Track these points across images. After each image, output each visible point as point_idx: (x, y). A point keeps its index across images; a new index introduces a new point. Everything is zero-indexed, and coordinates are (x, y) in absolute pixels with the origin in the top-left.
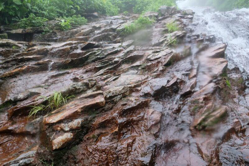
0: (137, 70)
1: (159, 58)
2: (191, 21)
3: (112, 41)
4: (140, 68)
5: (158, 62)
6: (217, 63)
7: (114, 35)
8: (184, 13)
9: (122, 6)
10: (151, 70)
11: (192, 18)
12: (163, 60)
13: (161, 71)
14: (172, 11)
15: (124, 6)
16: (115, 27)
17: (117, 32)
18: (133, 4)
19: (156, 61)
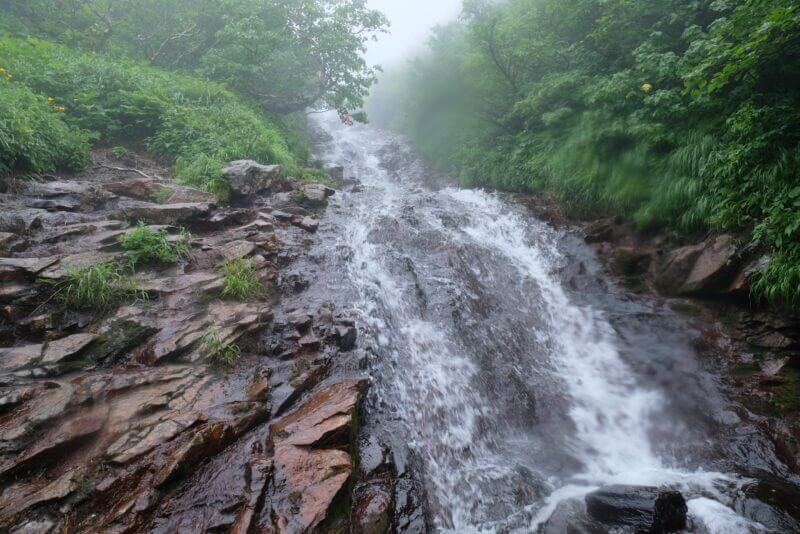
0: (55, 516)
1: (147, 453)
2: (308, 244)
3: (13, 324)
4: (64, 510)
5: (141, 472)
6: (323, 471)
7: (24, 299)
8: (300, 195)
9: (110, 127)
10: (109, 508)
11: (312, 230)
12: (160, 461)
13: (139, 513)
14: (265, 181)
15: (115, 127)
16: (37, 269)
17: (38, 289)
18: (149, 125)
19: (133, 468)
